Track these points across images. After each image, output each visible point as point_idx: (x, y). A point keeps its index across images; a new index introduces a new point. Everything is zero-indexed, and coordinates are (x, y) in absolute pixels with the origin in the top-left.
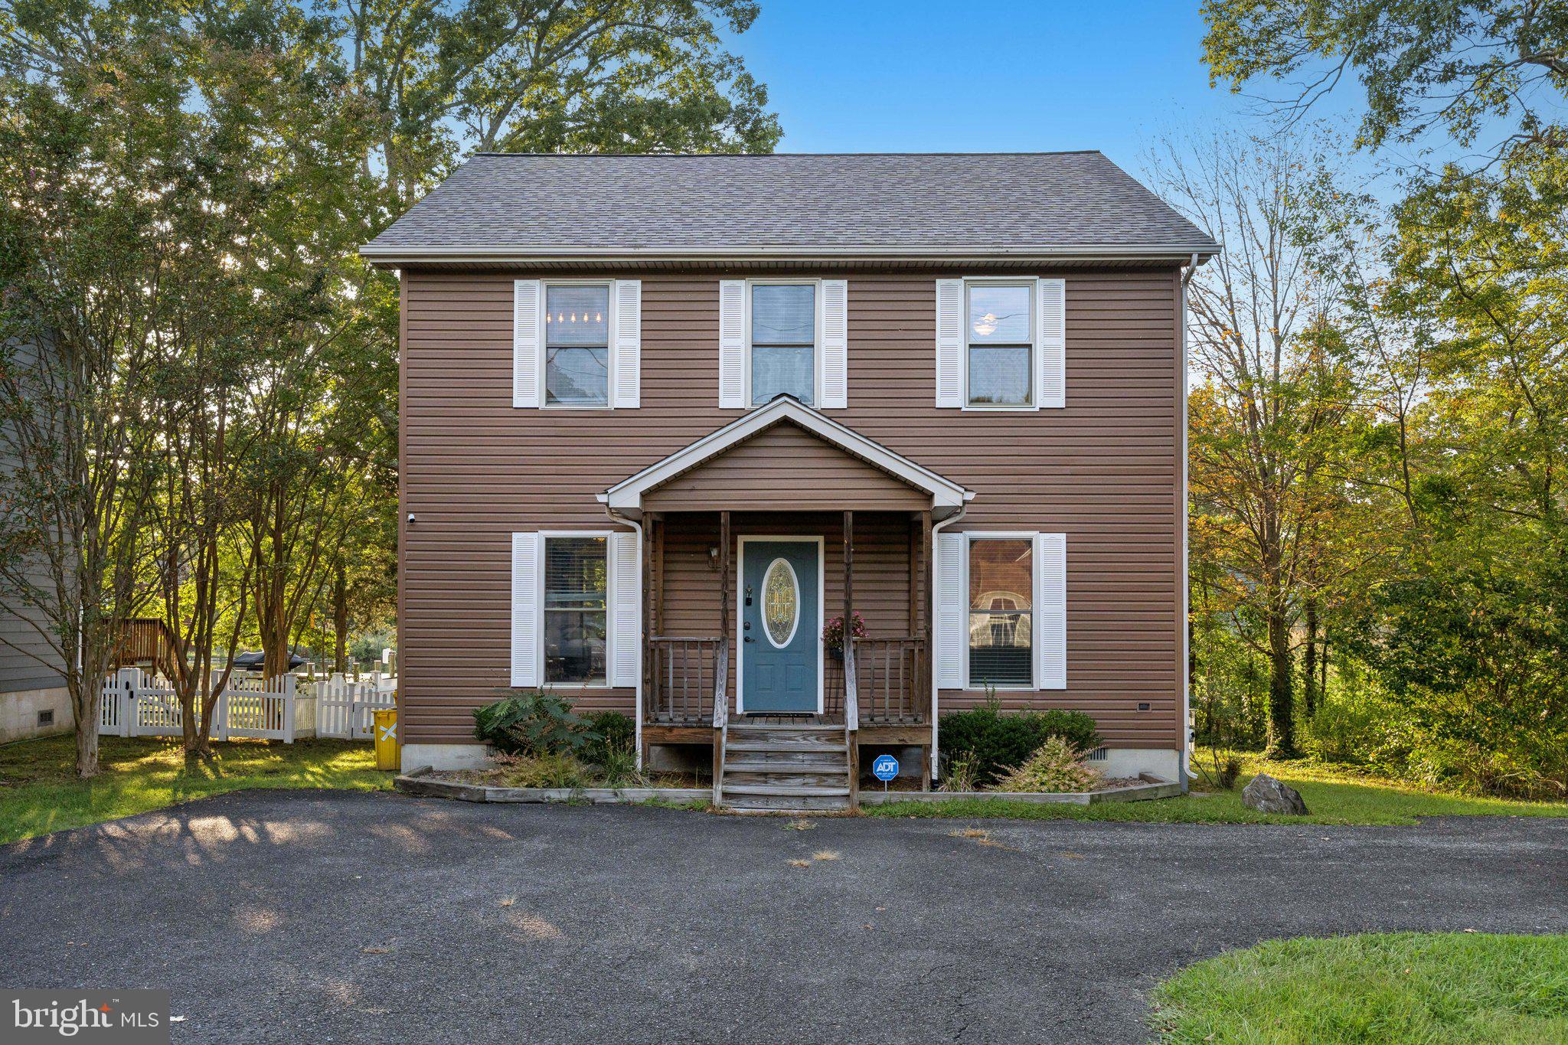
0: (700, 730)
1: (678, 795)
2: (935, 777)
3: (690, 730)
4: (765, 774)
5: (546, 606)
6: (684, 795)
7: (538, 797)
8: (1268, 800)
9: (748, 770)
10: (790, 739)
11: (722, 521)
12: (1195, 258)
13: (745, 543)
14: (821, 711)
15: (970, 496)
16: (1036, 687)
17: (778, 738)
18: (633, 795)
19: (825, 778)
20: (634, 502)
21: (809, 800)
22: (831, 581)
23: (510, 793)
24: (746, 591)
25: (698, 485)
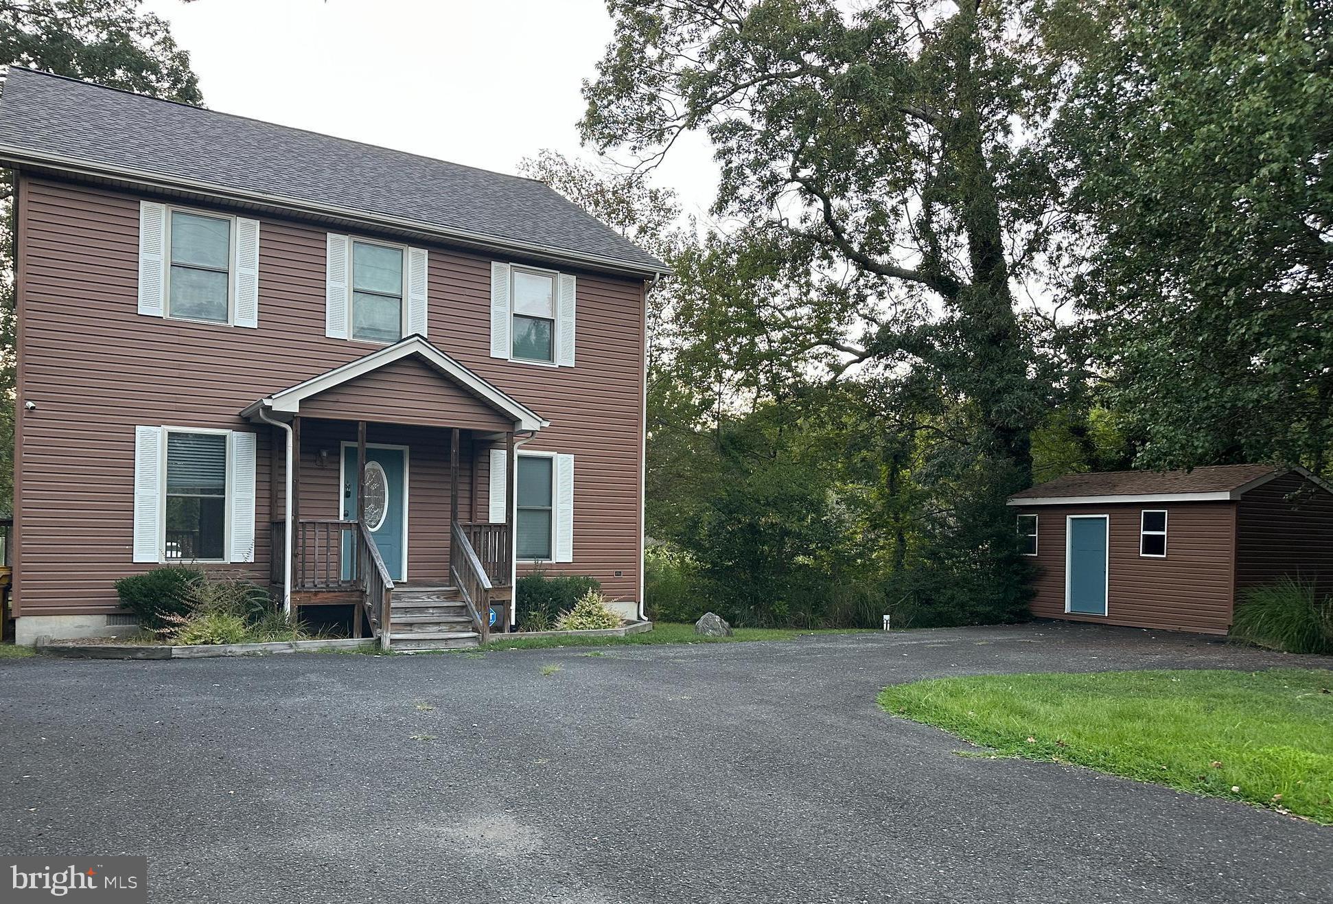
0: (340, 594)
1: (342, 644)
2: (513, 623)
3: (333, 594)
4: (411, 625)
5: (168, 492)
6: (348, 644)
7: (221, 652)
8: (713, 629)
9: (399, 622)
10: (418, 598)
11: (360, 428)
12: (658, 275)
13: (346, 448)
14: (405, 579)
15: (546, 424)
16: (554, 561)
17: (409, 598)
18: (307, 646)
19: (454, 625)
20: (294, 408)
21: (449, 642)
22: (415, 481)
23: (195, 650)
24: (346, 486)
25: (341, 398)
